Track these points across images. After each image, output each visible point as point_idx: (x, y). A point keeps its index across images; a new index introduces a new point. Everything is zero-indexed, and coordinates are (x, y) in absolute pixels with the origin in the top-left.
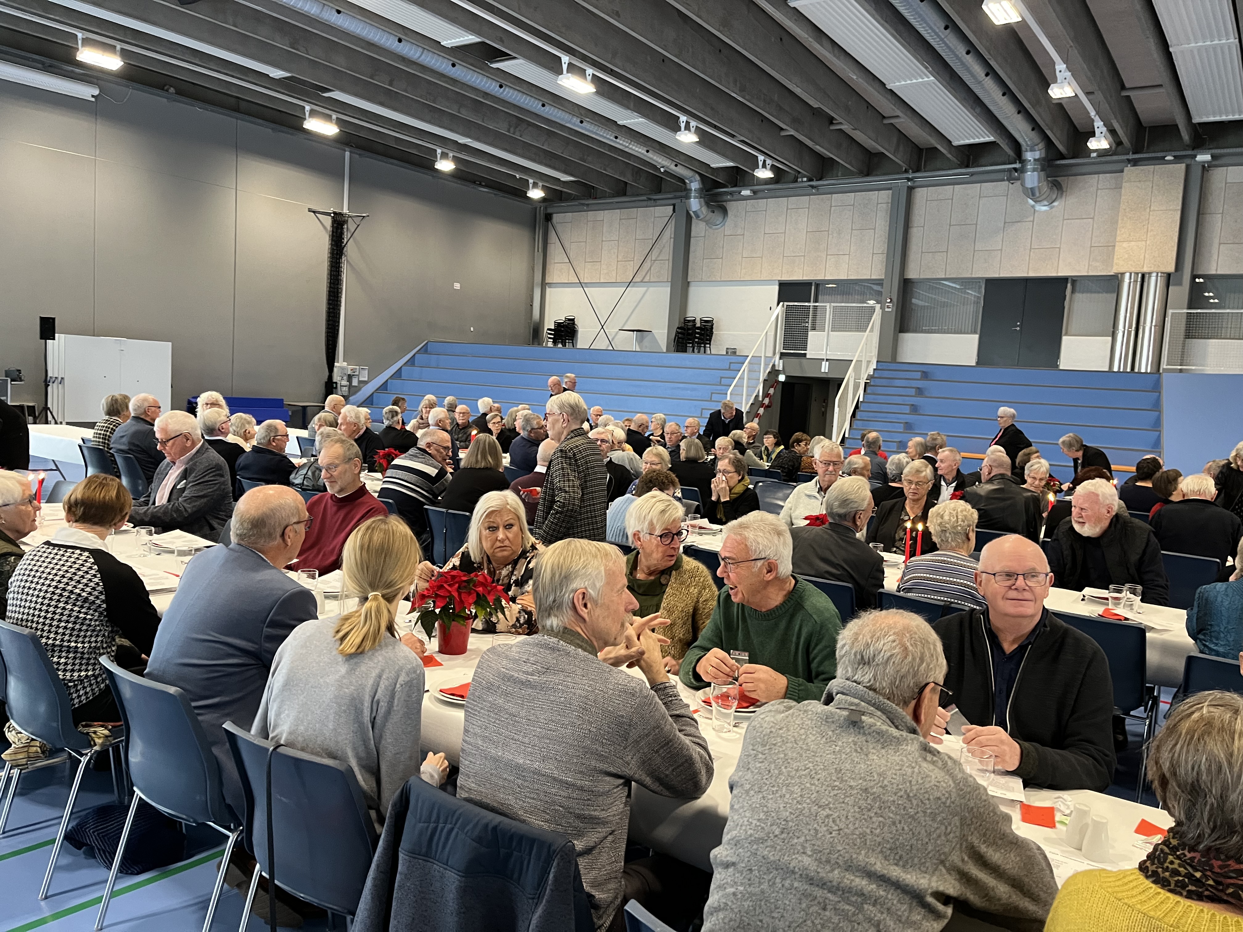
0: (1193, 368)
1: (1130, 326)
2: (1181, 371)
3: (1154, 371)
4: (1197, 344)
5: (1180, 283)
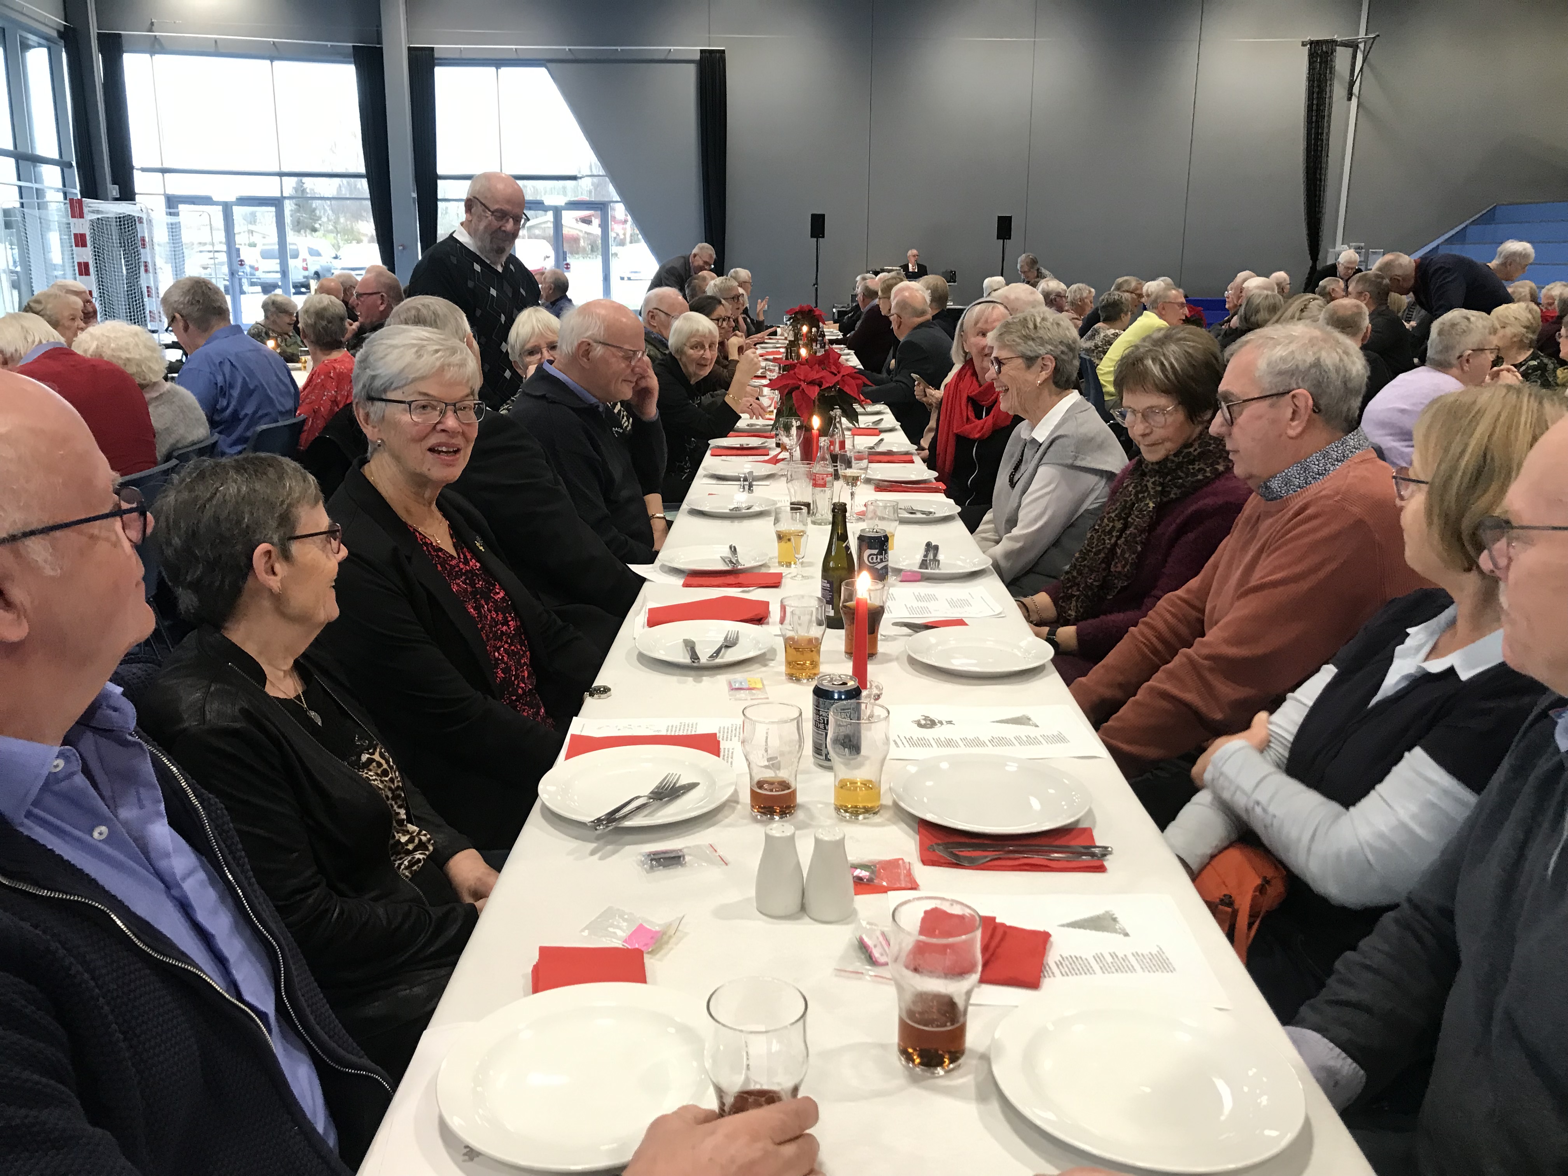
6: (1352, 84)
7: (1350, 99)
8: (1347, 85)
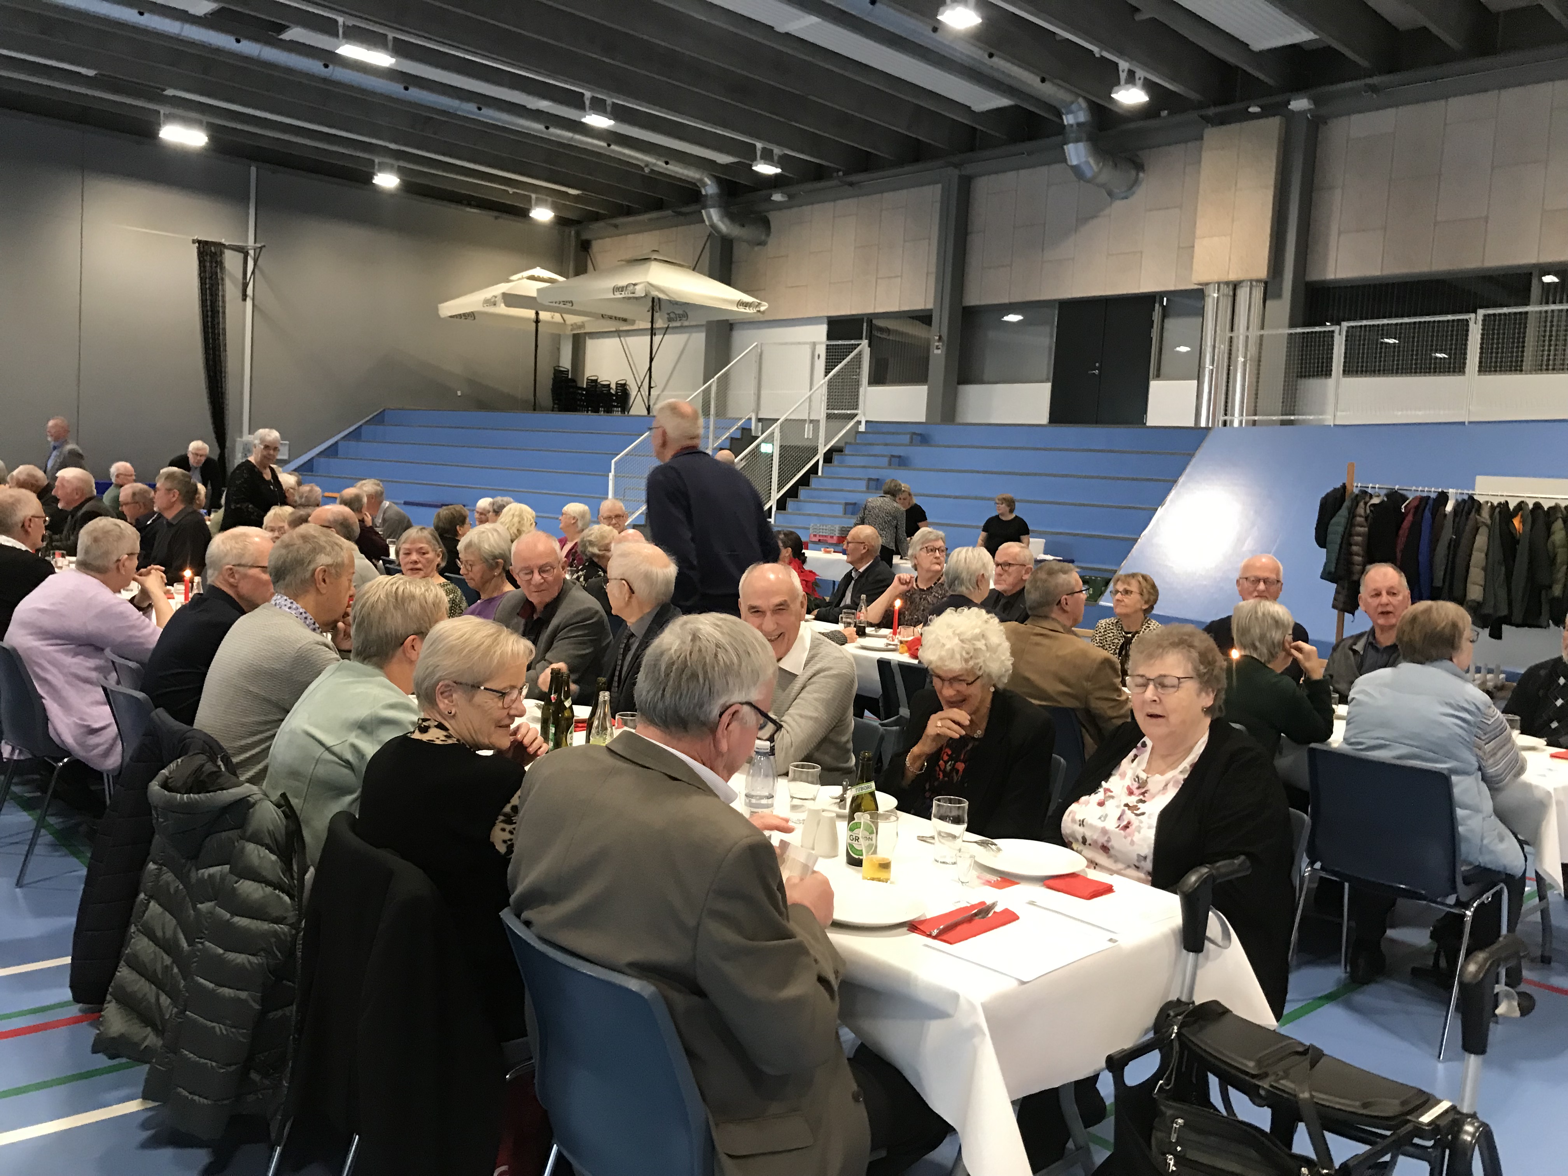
6: (245, 286)
7: (244, 299)
8: (240, 287)
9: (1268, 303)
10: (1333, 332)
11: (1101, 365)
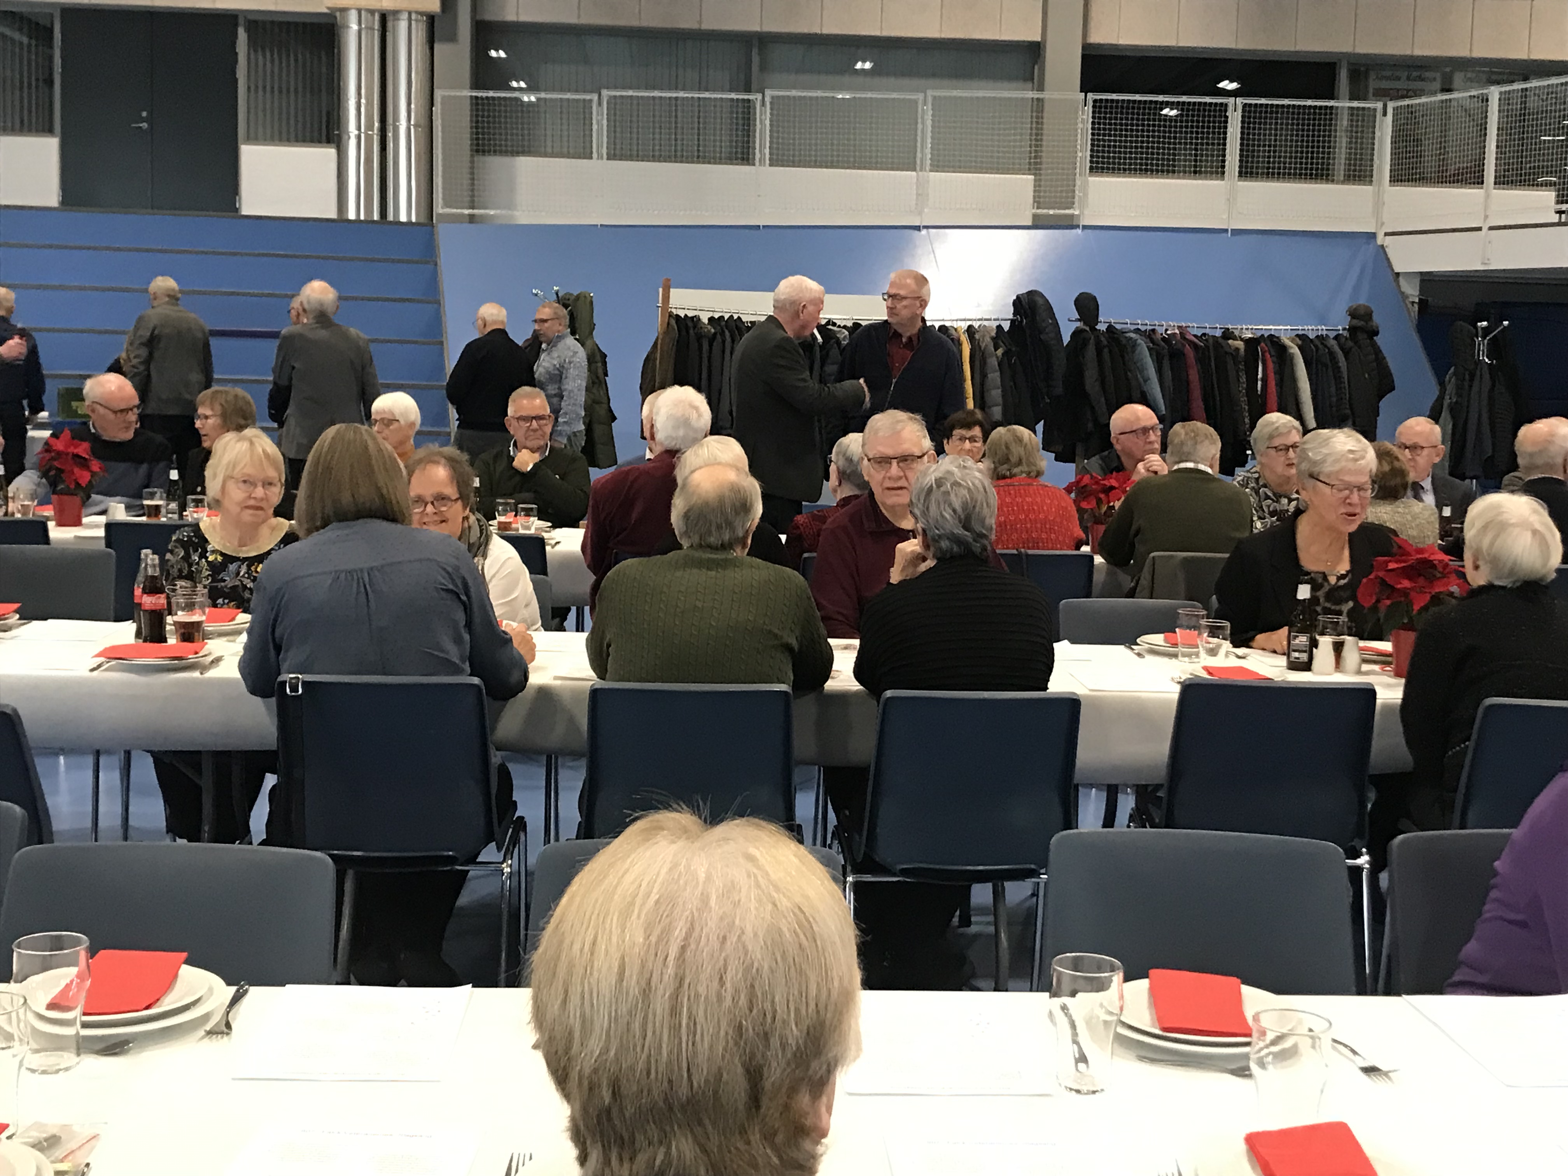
0: (492, 212)
1: (370, 127)
2: (472, 219)
3: (423, 220)
4: (495, 163)
5: (452, 38)
9: (437, 46)
10: (591, 101)
11: (150, 113)
